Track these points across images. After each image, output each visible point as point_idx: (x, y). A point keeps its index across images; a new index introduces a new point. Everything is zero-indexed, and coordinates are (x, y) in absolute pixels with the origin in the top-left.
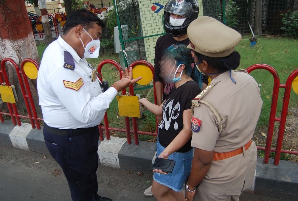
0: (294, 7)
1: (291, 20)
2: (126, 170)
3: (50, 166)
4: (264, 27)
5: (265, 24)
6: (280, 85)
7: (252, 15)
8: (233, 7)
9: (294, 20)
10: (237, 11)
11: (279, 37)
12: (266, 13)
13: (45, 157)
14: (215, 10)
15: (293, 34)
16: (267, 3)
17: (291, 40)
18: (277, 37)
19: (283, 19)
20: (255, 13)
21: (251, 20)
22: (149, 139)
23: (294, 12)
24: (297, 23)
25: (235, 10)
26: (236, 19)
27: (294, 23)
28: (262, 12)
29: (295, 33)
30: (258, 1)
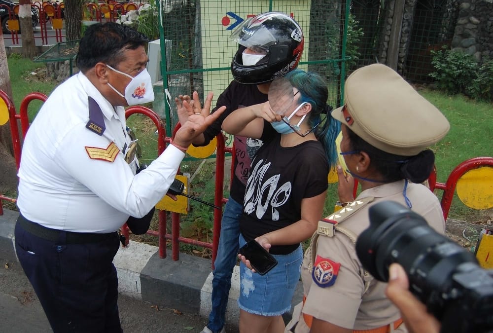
0: (453, 42)
1: (447, 62)
2: (153, 304)
3: (16, 284)
4: (401, 69)
5: (403, 63)
6: (436, 185)
7: (384, 46)
8: (354, 29)
9: (451, 64)
10: (360, 37)
11: (424, 88)
12: (406, 46)
13: (7, 267)
14: (323, 32)
15: (448, 86)
16: (409, 29)
17: (444, 96)
18: (421, 88)
19: (433, 59)
20: (388, 44)
21: (381, 54)
22: (196, 249)
23: (453, 50)
24: (456, 68)
25: (357, 36)
26: (357, 50)
27: (451, 68)
28: (401, 43)
29: (451, 85)
30: (396, 25)
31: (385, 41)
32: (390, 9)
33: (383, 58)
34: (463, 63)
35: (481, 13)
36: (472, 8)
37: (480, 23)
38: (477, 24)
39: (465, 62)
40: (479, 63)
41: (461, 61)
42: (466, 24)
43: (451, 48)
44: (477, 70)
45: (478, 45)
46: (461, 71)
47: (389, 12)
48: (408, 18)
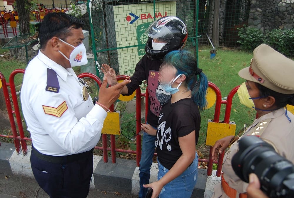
1: (246, 34)
2: (102, 190)
4: (221, 39)
5: (222, 36)
7: (210, 27)
9: (249, 35)
12: (223, 26)
16: (224, 17)
18: (233, 49)
19: (239, 33)
20: (213, 26)
21: (209, 32)
22: (122, 155)
23: (249, 27)
24: (252, 37)
27: (249, 37)
28: (220, 25)
29: (250, 47)
30: (216, 15)
31: (211, 24)
32: (212, 6)
33: (210, 34)
34: (255, 34)
35: (262, 6)
36: (258, 3)
37: (263, 11)
38: (261, 12)
39: (256, 33)
40: (264, 34)
41: (254, 33)
42: (255, 12)
43: (248, 26)
44: (263, 38)
45: (262, 23)
46: (255, 38)
47: (212, 8)
48: (223, 10)
